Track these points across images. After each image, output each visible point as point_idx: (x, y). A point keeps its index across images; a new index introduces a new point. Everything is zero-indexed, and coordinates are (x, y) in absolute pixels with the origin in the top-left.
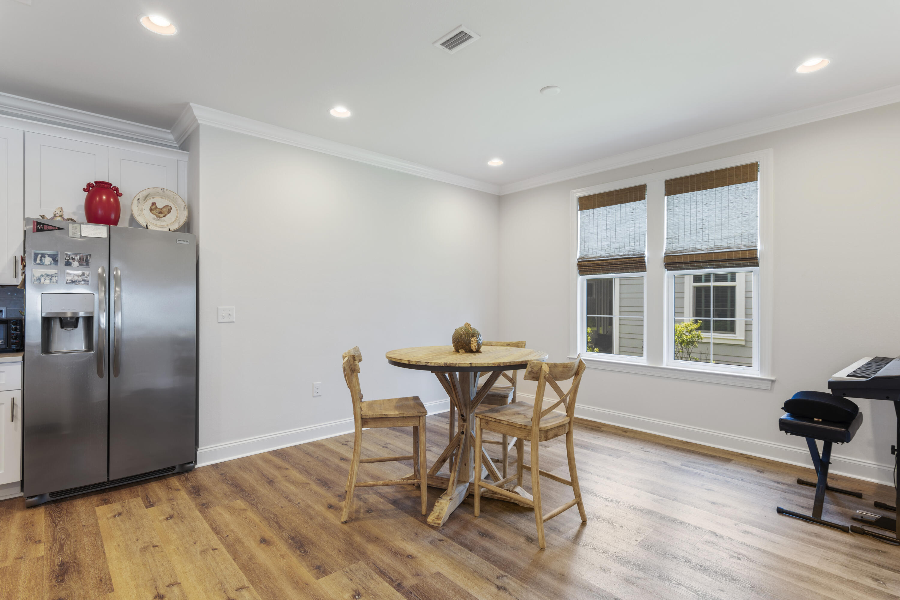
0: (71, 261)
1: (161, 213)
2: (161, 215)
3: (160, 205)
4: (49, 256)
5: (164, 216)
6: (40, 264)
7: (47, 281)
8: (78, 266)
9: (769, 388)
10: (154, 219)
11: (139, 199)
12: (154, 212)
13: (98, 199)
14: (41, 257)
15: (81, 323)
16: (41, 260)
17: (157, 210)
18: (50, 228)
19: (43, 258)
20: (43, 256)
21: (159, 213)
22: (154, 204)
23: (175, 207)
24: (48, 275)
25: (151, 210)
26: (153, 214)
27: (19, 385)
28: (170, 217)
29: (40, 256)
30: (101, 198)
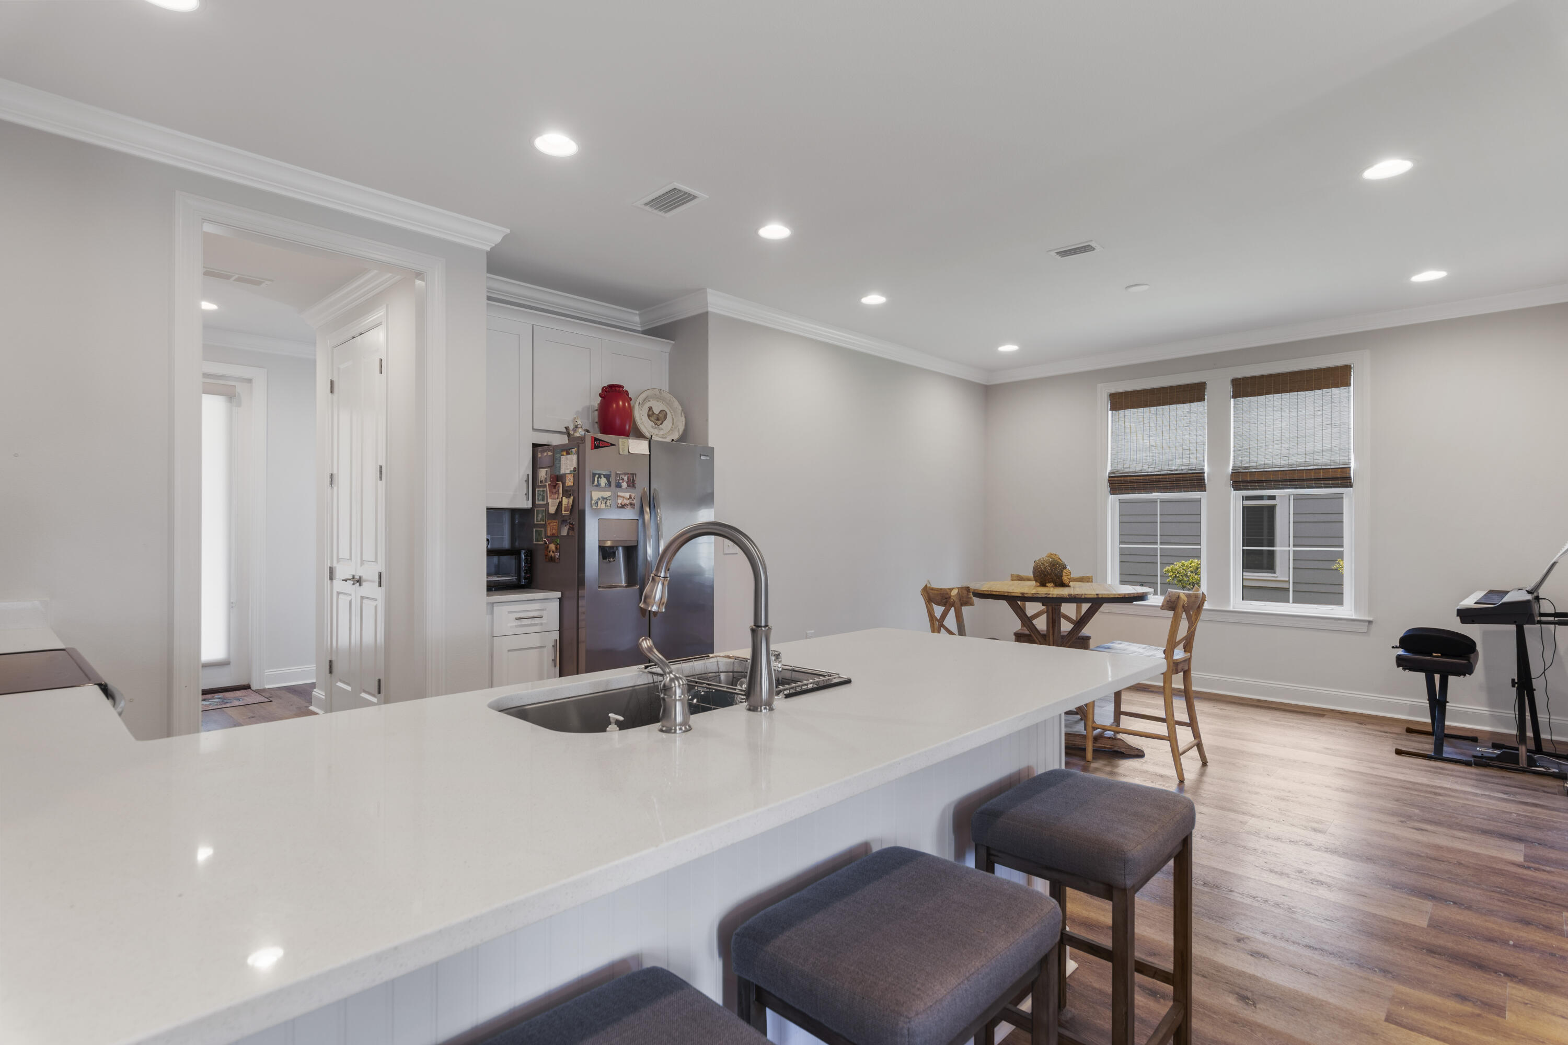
0: (621, 481)
1: (658, 419)
2: (659, 423)
3: (656, 411)
4: (604, 477)
5: (661, 424)
6: (597, 486)
7: (603, 506)
8: (626, 488)
9: (1365, 631)
10: (652, 427)
11: (639, 403)
12: (652, 418)
13: (614, 406)
14: (598, 478)
15: (620, 553)
16: (598, 481)
17: (655, 415)
18: (605, 444)
19: (599, 479)
20: (600, 477)
21: (657, 420)
22: (650, 409)
23: (670, 412)
24: (604, 498)
25: (649, 416)
26: (651, 421)
27: (556, 626)
28: (667, 424)
29: (597, 476)
30: (618, 405)
